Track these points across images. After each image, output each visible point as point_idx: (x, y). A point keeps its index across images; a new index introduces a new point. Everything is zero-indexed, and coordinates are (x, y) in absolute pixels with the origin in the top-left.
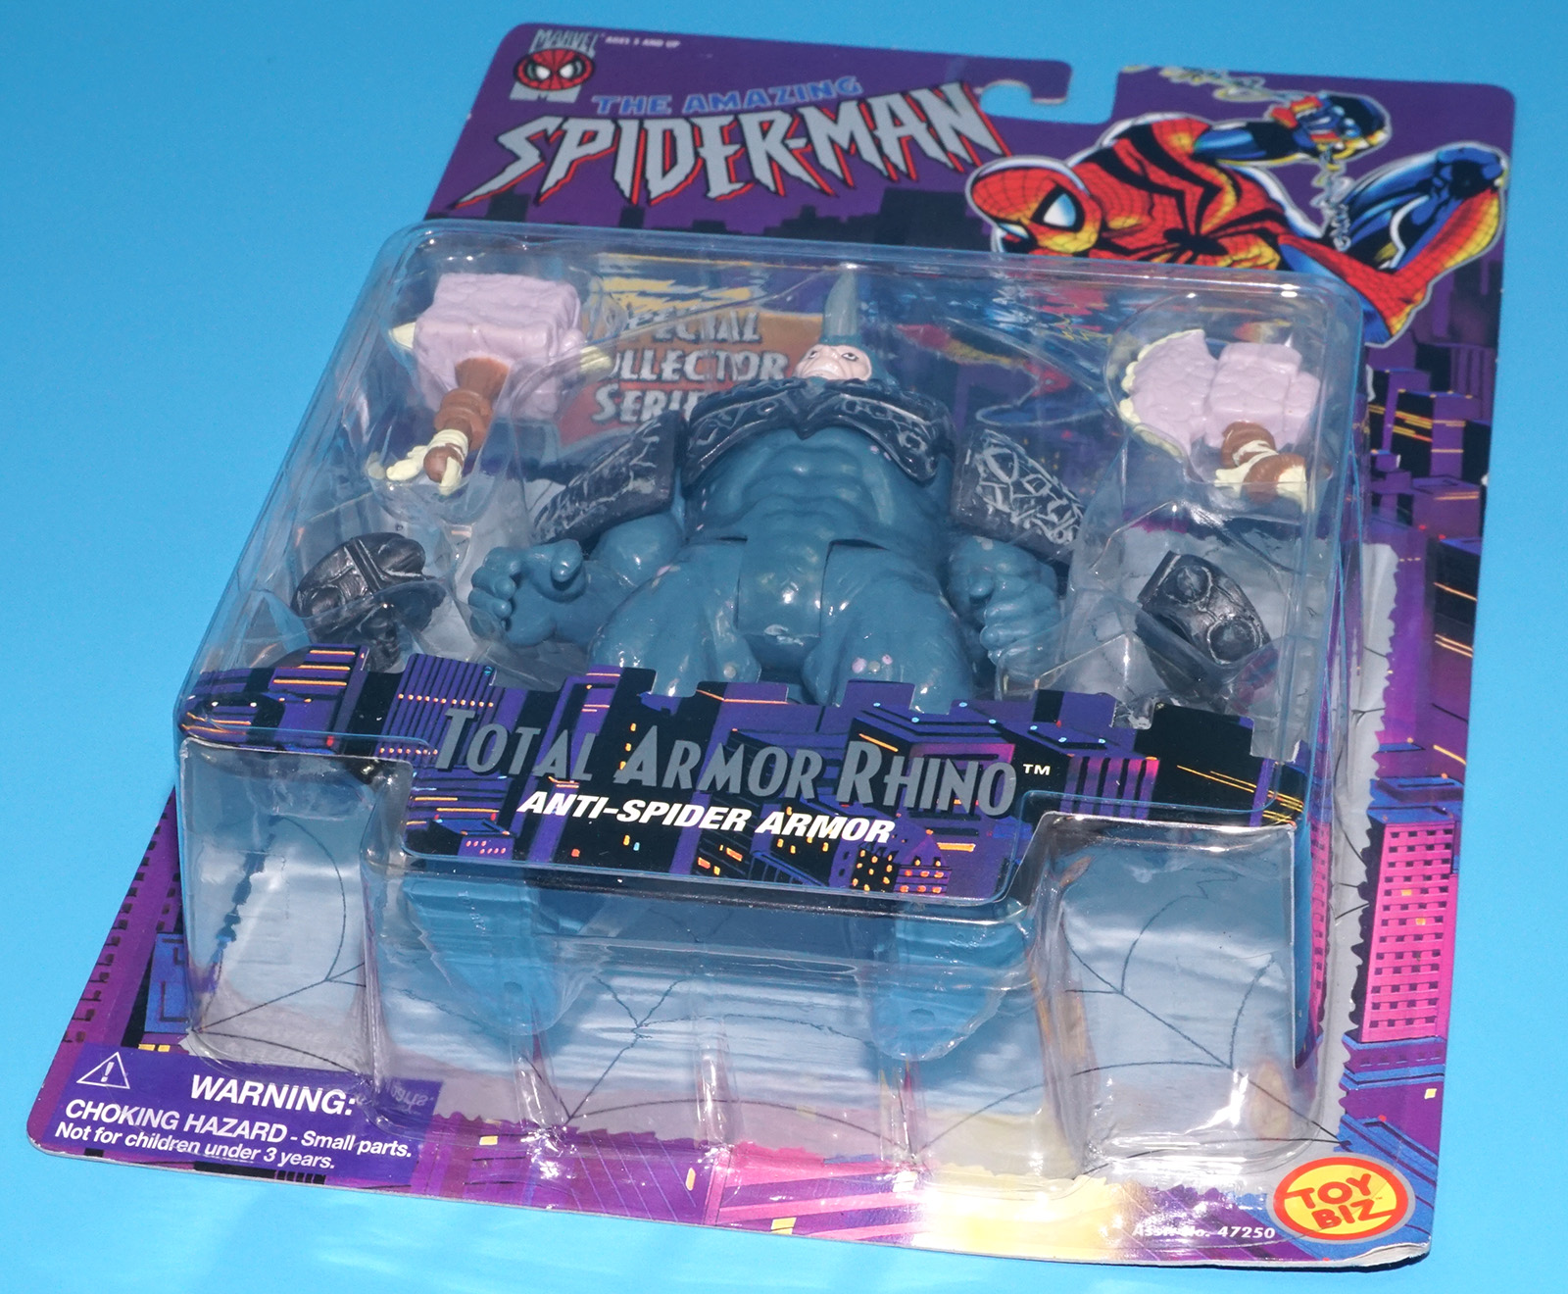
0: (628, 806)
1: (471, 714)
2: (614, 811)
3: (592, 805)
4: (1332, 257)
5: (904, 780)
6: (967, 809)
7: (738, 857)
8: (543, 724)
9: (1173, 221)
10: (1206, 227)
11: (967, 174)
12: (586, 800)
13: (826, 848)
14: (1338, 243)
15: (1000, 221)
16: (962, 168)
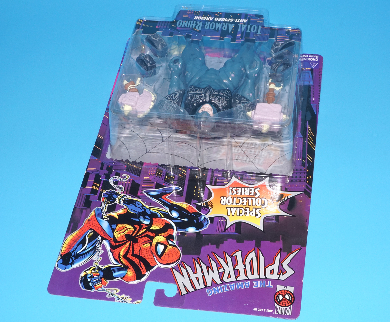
0: (232, 21)
1: (257, 33)
2: (234, 20)
4: (102, 233)
5: (193, 25)
6: (184, 21)
7: (216, 14)
8: (246, 32)
9: (136, 245)
10: (128, 244)
11: (181, 262)
12: (238, 21)
13: (204, 16)
14: (100, 238)
15: (174, 246)
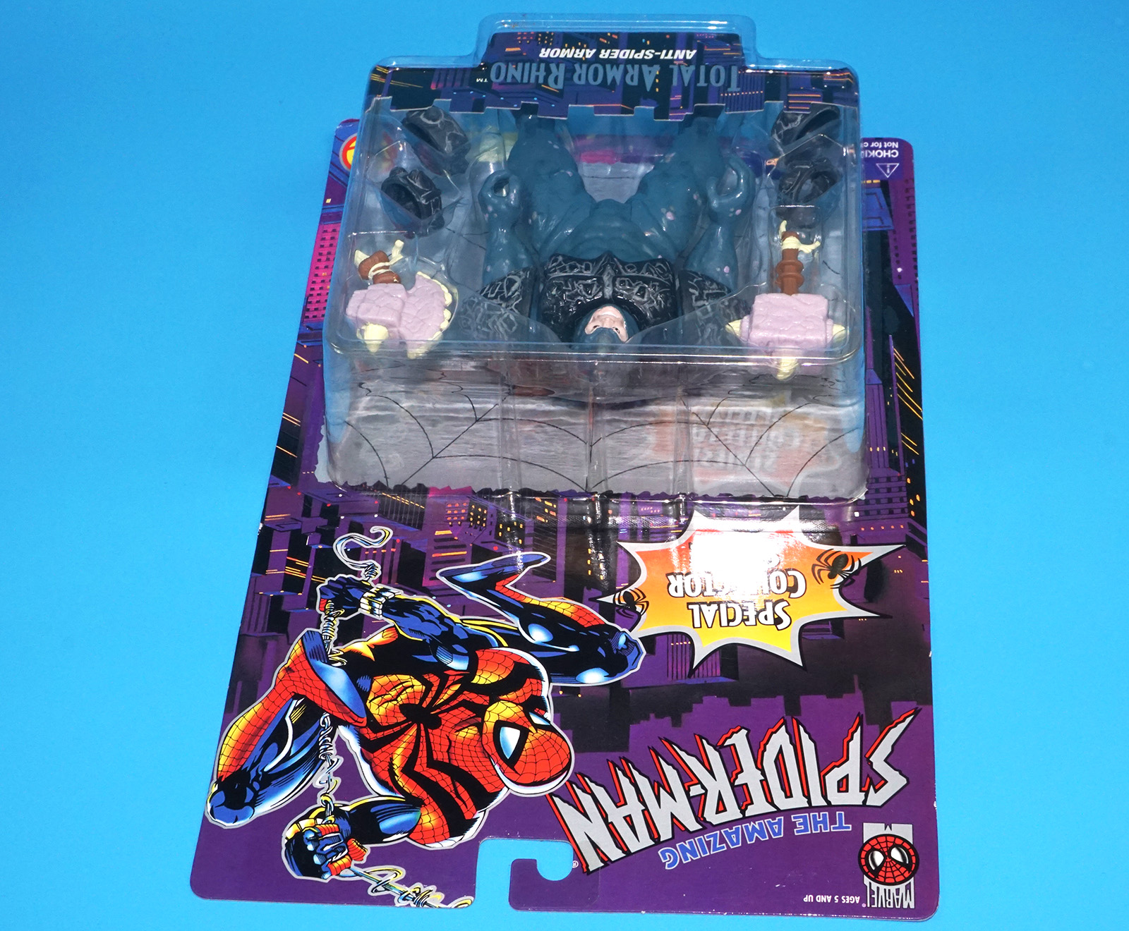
0: (651, 56)
1: (729, 90)
2: (657, 53)
3: (666, 55)
4: (332, 707)
5: (537, 73)
7: (602, 40)
8: (697, 88)
9: (435, 735)
10: (413, 731)
12: (669, 57)
13: (566, 45)
14: (328, 721)
15: (549, 728)
16: (579, 780)
